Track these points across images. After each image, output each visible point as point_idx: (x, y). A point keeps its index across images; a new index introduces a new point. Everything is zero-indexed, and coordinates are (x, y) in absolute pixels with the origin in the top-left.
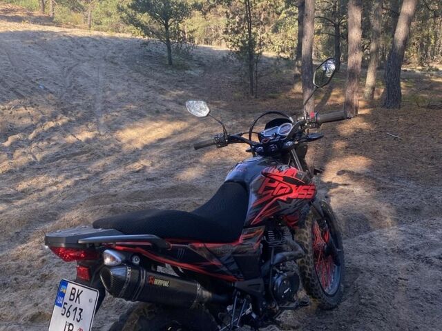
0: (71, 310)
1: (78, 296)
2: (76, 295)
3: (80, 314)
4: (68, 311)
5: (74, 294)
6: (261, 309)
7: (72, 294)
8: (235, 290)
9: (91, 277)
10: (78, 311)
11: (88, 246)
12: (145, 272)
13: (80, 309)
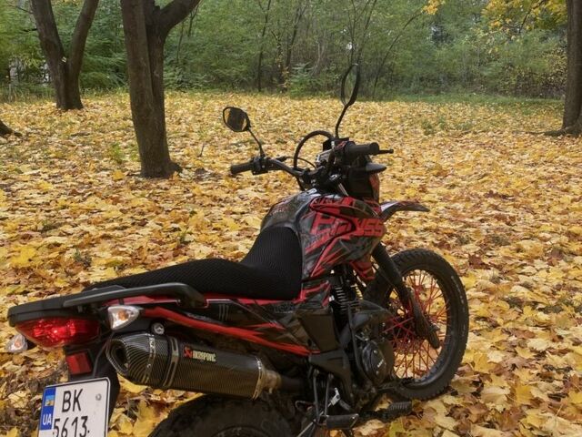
0: (68, 426)
1: (76, 400)
2: (72, 400)
3: (84, 426)
4: (64, 429)
5: (68, 401)
6: (352, 395)
7: (65, 401)
8: (311, 368)
9: (92, 366)
10: (80, 422)
11: (80, 309)
12: (176, 341)
13: (83, 418)
